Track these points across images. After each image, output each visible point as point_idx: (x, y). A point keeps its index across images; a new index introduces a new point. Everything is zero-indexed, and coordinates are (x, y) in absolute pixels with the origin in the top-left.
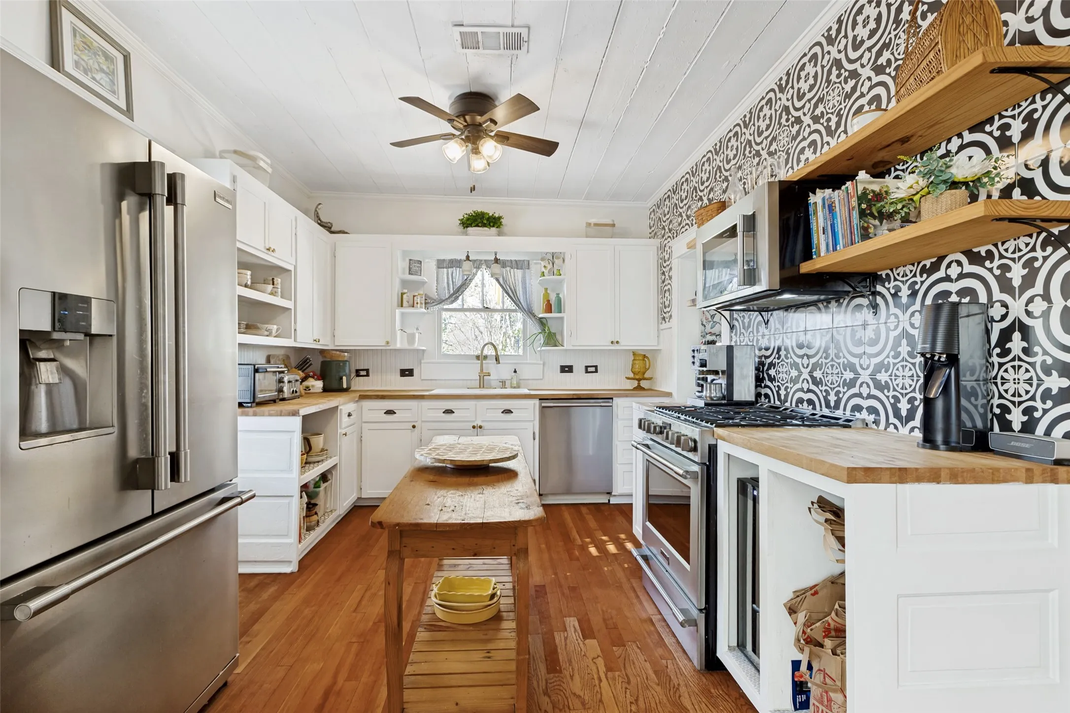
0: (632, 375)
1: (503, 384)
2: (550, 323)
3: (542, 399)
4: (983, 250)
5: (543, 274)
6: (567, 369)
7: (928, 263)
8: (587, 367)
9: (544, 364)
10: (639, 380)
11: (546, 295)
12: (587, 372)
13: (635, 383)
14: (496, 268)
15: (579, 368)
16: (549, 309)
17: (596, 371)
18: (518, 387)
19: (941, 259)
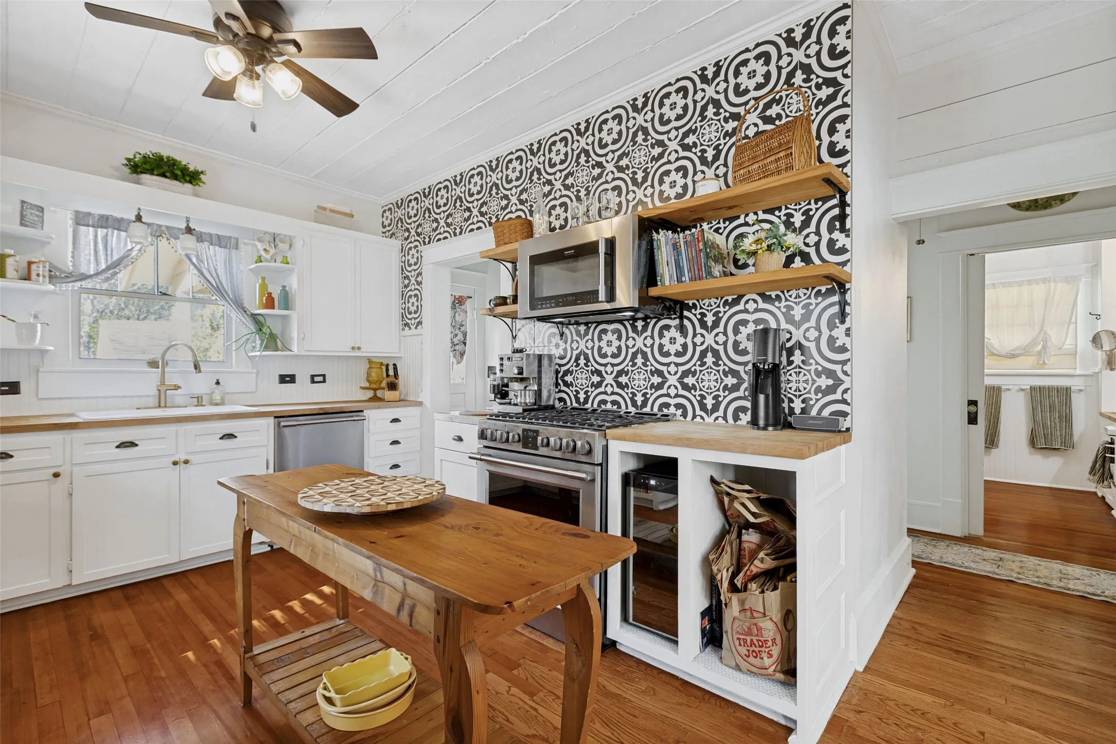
0: (367, 385)
1: (199, 401)
2: (269, 322)
3: (278, 417)
4: (773, 295)
5: (260, 260)
6: (287, 379)
7: (730, 299)
8: (313, 377)
9: (257, 373)
10: (375, 390)
11: (264, 286)
12: (313, 382)
13: (370, 394)
14: (189, 241)
15: (303, 378)
16: (270, 303)
17: (324, 381)
18: (222, 403)
19: (741, 297)
